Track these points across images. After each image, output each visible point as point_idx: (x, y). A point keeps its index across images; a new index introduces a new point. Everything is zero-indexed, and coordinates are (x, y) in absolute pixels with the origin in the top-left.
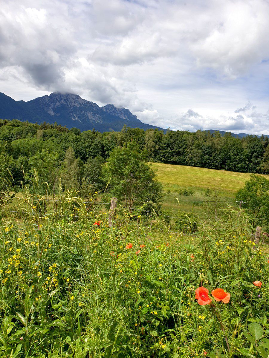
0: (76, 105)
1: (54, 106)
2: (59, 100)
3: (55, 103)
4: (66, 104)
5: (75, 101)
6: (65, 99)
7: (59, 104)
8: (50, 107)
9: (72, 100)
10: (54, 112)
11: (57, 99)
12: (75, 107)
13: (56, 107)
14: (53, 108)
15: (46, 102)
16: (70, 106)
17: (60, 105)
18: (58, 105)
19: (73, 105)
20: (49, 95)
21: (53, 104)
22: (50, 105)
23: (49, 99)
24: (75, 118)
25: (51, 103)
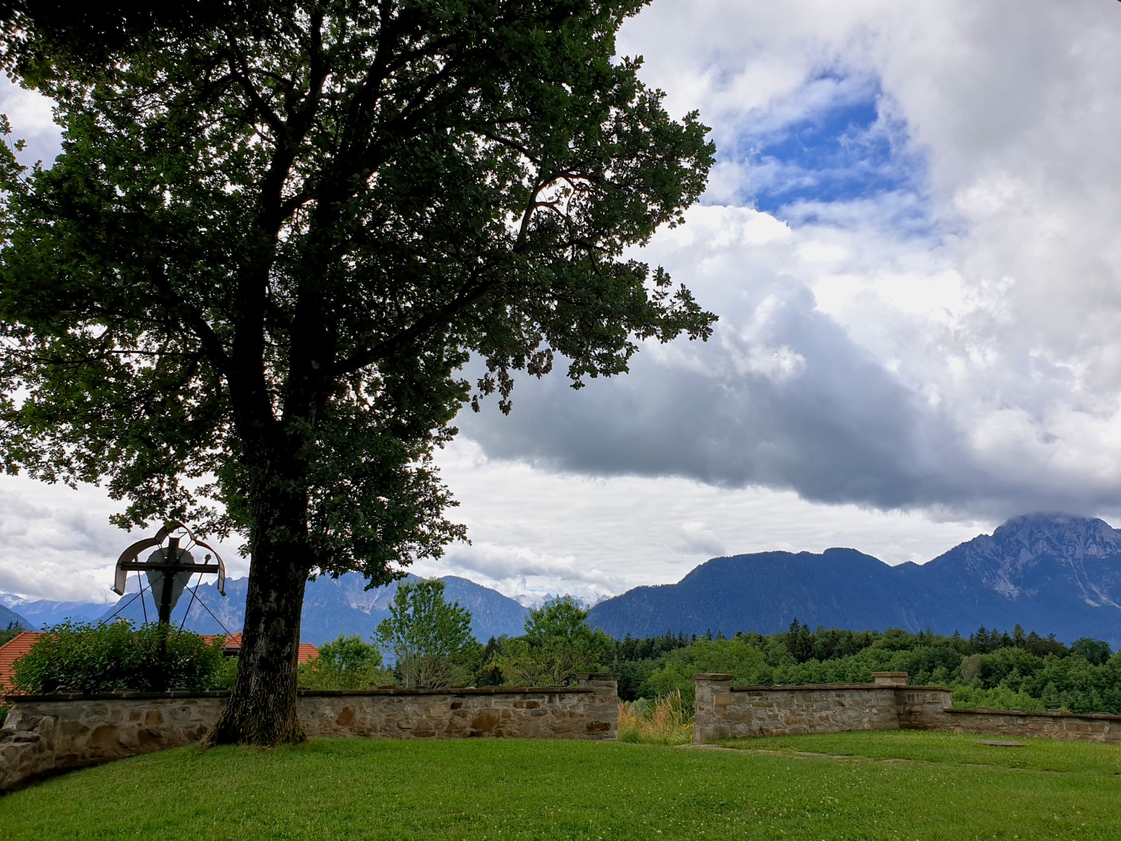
0: (1093, 550)
1: (1012, 565)
2: (1026, 542)
3: (1016, 555)
4: (1054, 553)
5: (1087, 539)
6: (1048, 540)
7: (1031, 557)
8: (1000, 572)
9: (1075, 536)
10: (1016, 584)
11: (1018, 542)
12: (1090, 562)
13: (1020, 567)
14: (1009, 574)
15: (985, 558)
16: (1070, 560)
17: (1034, 561)
18: (1028, 562)
19: (1079, 553)
20: (991, 534)
21: (1008, 560)
22: (998, 566)
23: (992, 545)
24: (1095, 597)
25: (1003, 559)
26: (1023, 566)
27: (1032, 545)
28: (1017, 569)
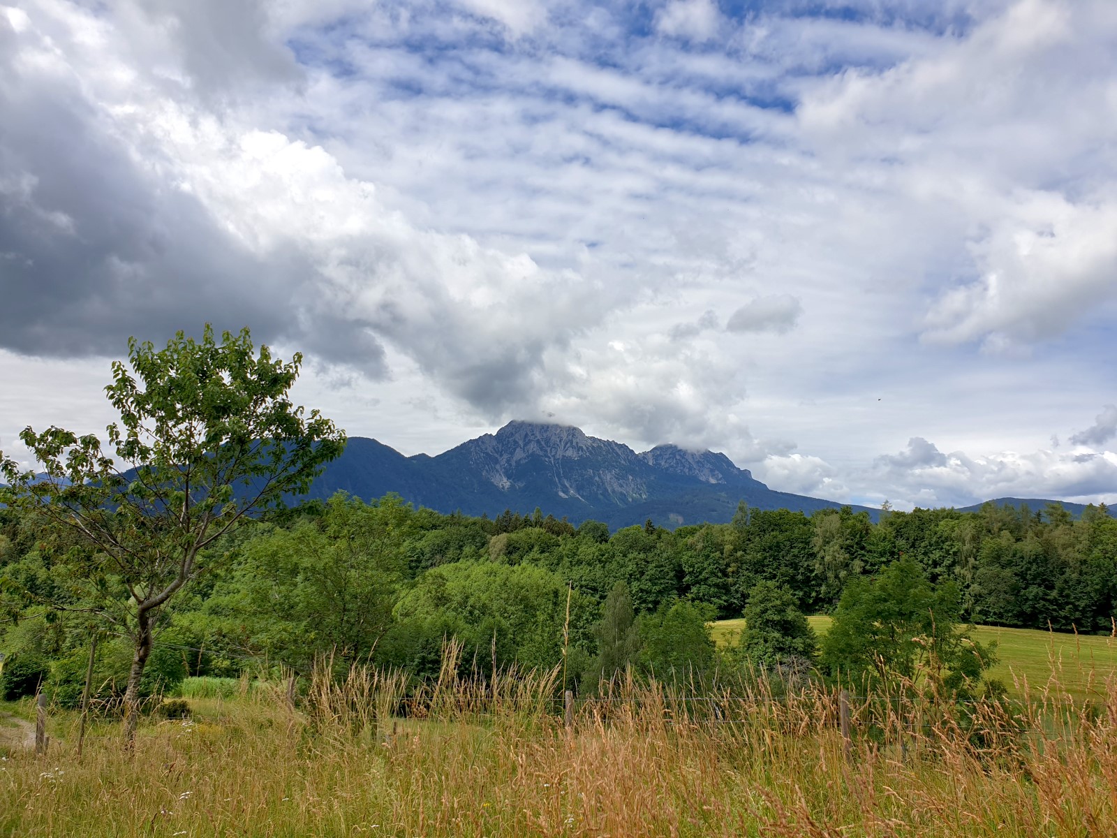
0: (570, 453)
1: (508, 461)
2: (521, 443)
3: (512, 453)
4: (541, 453)
5: (566, 444)
6: (538, 442)
7: (523, 455)
8: (498, 467)
9: (558, 441)
10: (509, 478)
11: (516, 442)
12: (566, 461)
13: (514, 464)
14: (505, 468)
15: (487, 454)
16: (552, 459)
17: (525, 459)
18: (520, 460)
19: (560, 454)
20: (494, 434)
21: (505, 456)
22: (496, 462)
23: (494, 443)
24: (566, 491)
25: (501, 455)
26: (516, 462)
27: (525, 445)
28: (511, 465)
